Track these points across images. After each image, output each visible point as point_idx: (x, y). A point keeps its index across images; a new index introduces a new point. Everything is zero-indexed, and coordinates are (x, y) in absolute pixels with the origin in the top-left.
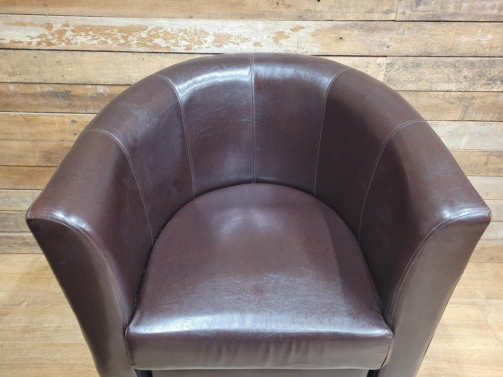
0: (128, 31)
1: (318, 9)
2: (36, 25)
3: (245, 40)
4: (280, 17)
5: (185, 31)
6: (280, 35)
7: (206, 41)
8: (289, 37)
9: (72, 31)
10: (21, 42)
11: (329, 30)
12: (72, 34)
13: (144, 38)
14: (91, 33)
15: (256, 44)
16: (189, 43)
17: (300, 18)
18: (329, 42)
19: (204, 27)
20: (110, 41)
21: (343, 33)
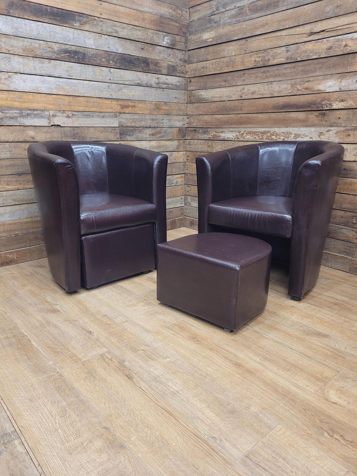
0: (263, 133)
1: (339, 122)
2: (236, 132)
3: (306, 136)
4: (322, 126)
5: (284, 133)
6: (321, 133)
7: (291, 137)
8: (325, 135)
9: (246, 134)
10: (230, 138)
11: (343, 131)
12: (246, 135)
13: (269, 136)
14: (252, 134)
15: (310, 138)
16: (284, 138)
17: (331, 126)
18: (343, 137)
19: (291, 131)
20: (257, 137)
21: (351, 132)
